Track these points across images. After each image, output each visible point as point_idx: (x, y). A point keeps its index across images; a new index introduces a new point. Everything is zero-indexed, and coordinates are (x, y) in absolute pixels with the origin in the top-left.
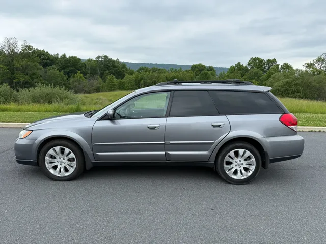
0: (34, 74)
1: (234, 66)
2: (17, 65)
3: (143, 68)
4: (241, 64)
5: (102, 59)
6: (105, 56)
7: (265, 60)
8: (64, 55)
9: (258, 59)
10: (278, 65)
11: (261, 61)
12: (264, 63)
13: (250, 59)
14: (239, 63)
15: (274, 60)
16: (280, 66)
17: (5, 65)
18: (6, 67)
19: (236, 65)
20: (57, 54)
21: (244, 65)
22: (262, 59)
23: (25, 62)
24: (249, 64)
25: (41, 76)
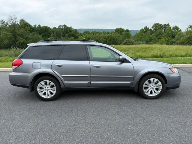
0: (27, 38)
1: (143, 28)
2: (18, 32)
3: (87, 32)
4: (148, 27)
5: (62, 27)
6: (64, 25)
7: (163, 24)
8: (39, 25)
9: (158, 24)
10: (171, 27)
11: (160, 25)
12: (162, 27)
13: (153, 24)
14: (146, 27)
15: (168, 25)
16: (172, 28)
17: (11, 33)
18: (12, 34)
19: (144, 28)
20: (35, 25)
21: (150, 28)
22: (161, 24)
23: (23, 30)
24: (153, 27)
25: (30, 39)
